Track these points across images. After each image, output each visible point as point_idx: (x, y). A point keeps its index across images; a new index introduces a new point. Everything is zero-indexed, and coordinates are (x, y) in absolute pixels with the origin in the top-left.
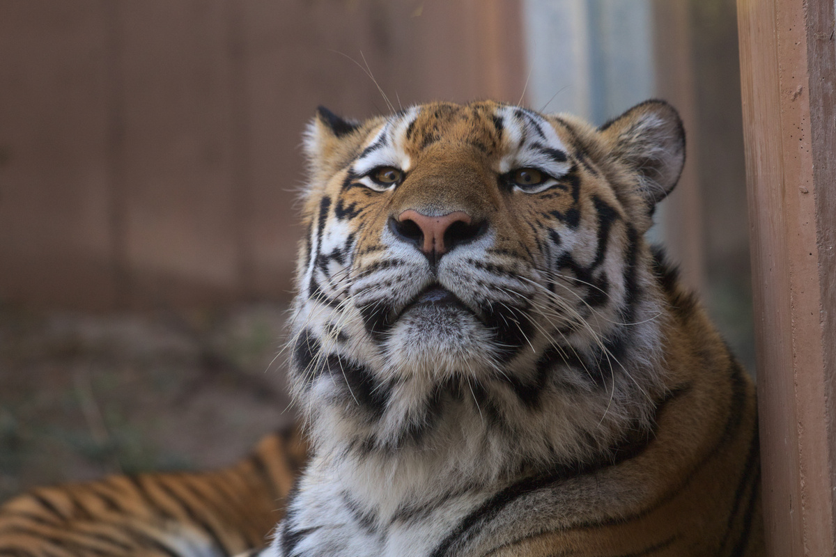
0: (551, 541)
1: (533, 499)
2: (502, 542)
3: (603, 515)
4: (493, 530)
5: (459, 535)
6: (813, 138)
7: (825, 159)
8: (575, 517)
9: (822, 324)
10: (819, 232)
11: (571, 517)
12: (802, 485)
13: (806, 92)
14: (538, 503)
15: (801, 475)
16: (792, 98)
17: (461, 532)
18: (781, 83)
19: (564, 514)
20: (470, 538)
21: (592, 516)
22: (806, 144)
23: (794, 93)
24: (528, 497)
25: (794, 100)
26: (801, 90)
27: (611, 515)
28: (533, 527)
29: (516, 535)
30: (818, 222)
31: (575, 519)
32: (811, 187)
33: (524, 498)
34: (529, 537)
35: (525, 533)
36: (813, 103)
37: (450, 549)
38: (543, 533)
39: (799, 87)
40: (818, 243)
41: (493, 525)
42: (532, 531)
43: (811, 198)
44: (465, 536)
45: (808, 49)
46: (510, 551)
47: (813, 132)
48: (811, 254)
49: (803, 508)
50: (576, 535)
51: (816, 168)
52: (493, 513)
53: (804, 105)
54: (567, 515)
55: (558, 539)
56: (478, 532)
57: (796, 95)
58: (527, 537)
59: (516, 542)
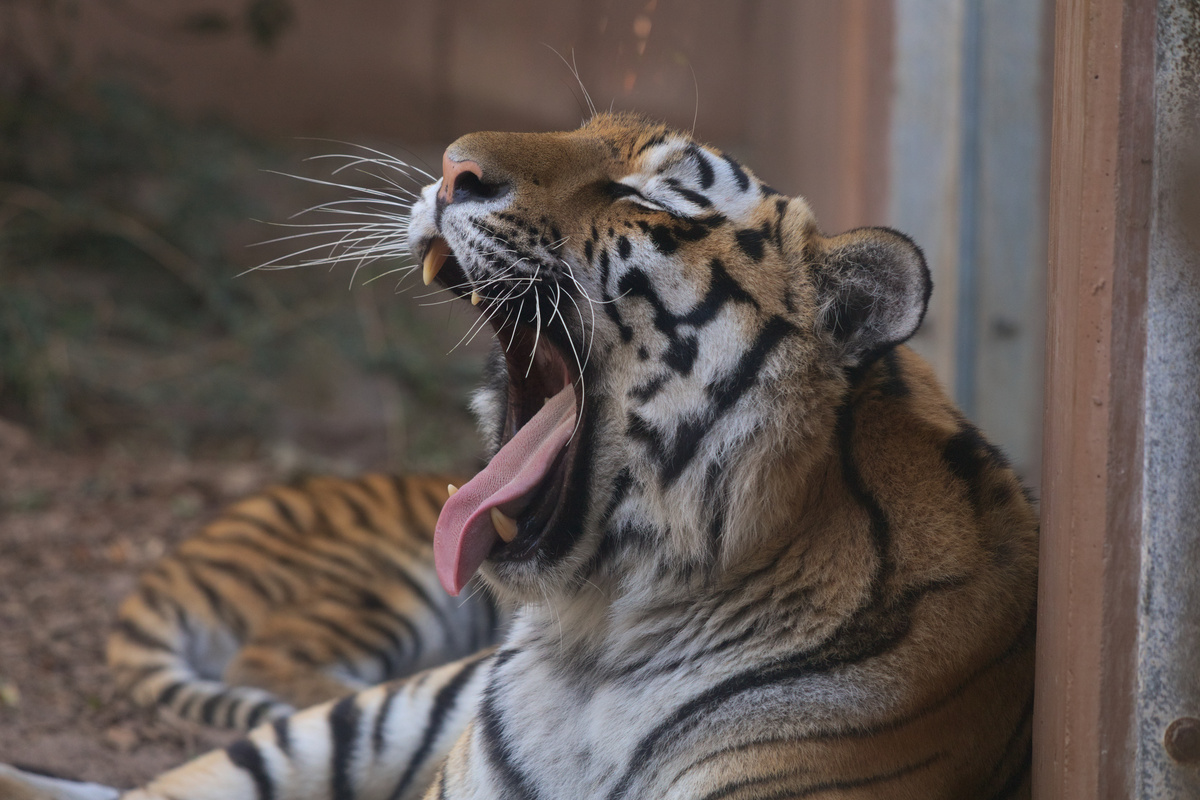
0: (783, 753)
1: (761, 696)
2: (726, 744)
3: (843, 725)
4: (713, 724)
5: (673, 725)
6: (1112, 341)
7: (1125, 367)
8: (812, 724)
9: (1105, 560)
10: (1111, 452)
11: (808, 723)
12: (1067, 743)
13: (1109, 287)
14: (766, 700)
15: (1067, 731)
16: (1093, 291)
17: (676, 722)
18: (1081, 272)
19: (798, 718)
20: (686, 730)
21: (831, 724)
22: (1103, 350)
23: (1095, 286)
24: (755, 692)
25: (1094, 294)
26: (1104, 284)
27: (853, 724)
28: (762, 731)
29: (743, 738)
30: (1110, 440)
31: (811, 726)
32: (1106, 399)
33: (751, 692)
34: (758, 743)
35: (753, 737)
36: (1117, 300)
37: (660, 741)
38: (774, 741)
39: (1102, 280)
40: (1108, 464)
41: (714, 718)
42: (761, 736)
43: (1105, 411)
44: (680, 727)
45: (1116, 238)
46: (734, 759)
47: (1113, 334)
48: (1099, 476)
49: (1066, 770)
50: (813, 747)
51: (1114, 377)
52: (714, 704)
53: (1106, 301)
54: (803, 719)
55: (792, 752)
56: (696, 724)
57: (1097, 289)
58: (754, 743)
59: (743, 748)
